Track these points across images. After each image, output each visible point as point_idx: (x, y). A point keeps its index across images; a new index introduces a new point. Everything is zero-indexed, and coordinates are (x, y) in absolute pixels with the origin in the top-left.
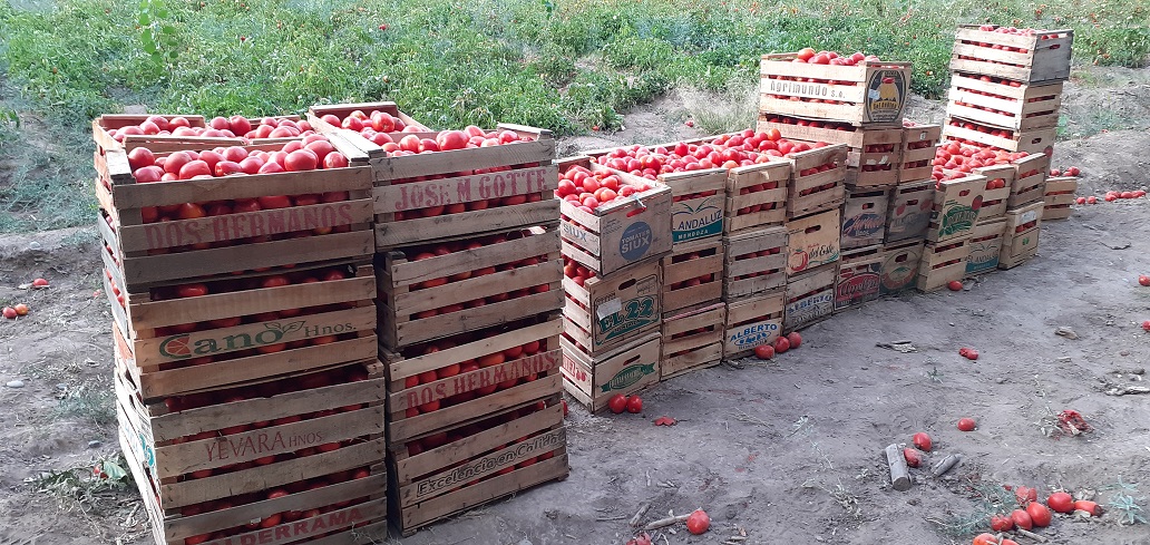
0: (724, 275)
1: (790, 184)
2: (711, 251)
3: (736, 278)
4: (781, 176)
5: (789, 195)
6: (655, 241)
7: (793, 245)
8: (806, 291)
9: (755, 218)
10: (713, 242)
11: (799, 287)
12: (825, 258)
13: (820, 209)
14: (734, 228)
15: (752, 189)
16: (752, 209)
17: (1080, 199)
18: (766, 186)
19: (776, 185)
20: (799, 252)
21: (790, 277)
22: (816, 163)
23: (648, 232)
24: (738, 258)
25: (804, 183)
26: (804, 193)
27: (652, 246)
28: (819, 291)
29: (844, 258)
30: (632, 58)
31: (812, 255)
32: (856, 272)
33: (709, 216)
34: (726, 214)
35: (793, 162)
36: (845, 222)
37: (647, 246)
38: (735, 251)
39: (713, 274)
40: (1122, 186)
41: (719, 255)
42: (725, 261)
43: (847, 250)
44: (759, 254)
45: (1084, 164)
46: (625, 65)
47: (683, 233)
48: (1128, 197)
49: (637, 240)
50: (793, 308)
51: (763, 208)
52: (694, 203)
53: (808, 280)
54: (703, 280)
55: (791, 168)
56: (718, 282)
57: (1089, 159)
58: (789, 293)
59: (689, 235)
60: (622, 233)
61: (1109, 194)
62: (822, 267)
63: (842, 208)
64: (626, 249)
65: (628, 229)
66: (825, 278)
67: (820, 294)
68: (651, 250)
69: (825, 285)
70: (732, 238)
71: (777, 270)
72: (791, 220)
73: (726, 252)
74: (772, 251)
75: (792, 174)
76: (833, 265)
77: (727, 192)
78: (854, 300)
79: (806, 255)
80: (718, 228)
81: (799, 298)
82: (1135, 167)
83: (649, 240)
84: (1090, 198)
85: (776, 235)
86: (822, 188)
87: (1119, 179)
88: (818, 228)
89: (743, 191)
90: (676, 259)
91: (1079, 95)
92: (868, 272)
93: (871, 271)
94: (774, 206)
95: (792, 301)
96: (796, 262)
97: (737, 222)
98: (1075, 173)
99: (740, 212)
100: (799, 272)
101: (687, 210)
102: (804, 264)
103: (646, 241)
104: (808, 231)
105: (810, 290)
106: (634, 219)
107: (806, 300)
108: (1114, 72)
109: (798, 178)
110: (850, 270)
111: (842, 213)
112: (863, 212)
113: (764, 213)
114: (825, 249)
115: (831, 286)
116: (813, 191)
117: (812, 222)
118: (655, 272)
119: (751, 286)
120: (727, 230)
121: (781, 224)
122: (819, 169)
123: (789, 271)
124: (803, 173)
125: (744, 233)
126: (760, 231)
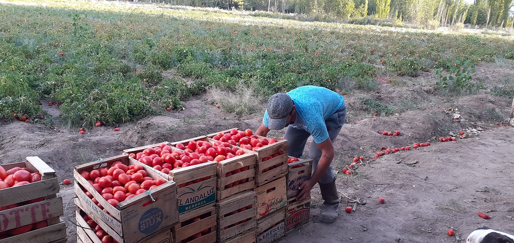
0: (217, 228)
1: (256, 166)
2: (209, 214)
3: (225, 228)
4: (250, 163)
5: (256, 173)
6: (166, 217)
7: (260, 201)
8: (269, 226)
9: (236, 189)
10: (210, 208)
11: (264, 225)
12: (279, 206)
13: (274, 178)
14: (223, 196)
15: (233, 172)
16: (234, 184)
17: (402, 148)
18: (242, 169)
19: (248, 168)
20: (263, 204)
21: (258, 220)
22: (270, 153)
23: (160, 213)
24: (226, 216)
25: (264, 165)
26: (265, 171)
27: (164, 221)
28: (276, 224)
29: (290, 202)
30: (191, 72)
31: (271, 205)
32: (297, 209)
33: (206, 192)
34: (217, 189)
35: (257, 154)
36: (289, 183)
37: (160, 223)
38: (223, 212)
39: (210, 229)
40: (419, 139)
41: (214, 216)
42: (218, 219)
43: (291, 198)
44: (239, 211)
45: (402, 129)
46: (188, 75)
47: (188, 206)
48: (423, 146)
49: (152, 220)
50: (262, 238)
51: (241, 182)
52: (195, 186)
53: (270, 220)
54: (203, 233)
55: (256, 157)
56: (214, 233)
57: (404, 126)
58: (259, 230)
59: (193, 206)
60: (139, 218)
61: (415, 145)
62: (277, 211)
63: (287, 176)
64: (143, 227)
65: (144, 215)
66: (280, 216)
67: (277, 226)
68: (163, 224)
69: (279, 220)
70: (222, 203)
71: (251, 219)
72: (258, 187)
73: (218, 213)
74: (247, 208)
75: (257, 161)
76: (284, 208)
77: (217, 176)
78: (296, 225)
79: (268, 206)
80: (213, 198)
81: (265, 231)
82: (424, 129)
83: (162, 218)
84: (407, 147)
85: (249, 198)
86: (275, 167)
87: (418, 136)
88: (274, 189)
89: (228, 174)
90: (184, 224)
91: (394, 91)
92: (303, 208)
93: (305, 207)
94: (247, 180)
95: (261, 234)
96: (262, 210)
97: (224, 193)
98: (398, 134)
99: (226, 187)
100: (264, 216)
101: (191, 191)
102: (267, 211)
103: (159, 219)
104: (268, 191)
105: (271, 225)
106: (148, 207)
107: (269, 231)
108: (406, 79)
109: (260, 163)
110: (294, 209)
111: (287, 178)
112: (298, 176)
113: (241, 185)
114: (278, 200)
115: (283, 221)
116: (270, 168)
117: (271, 186)
118: (168, 237)
119: (235, 231)
120: (218, 199)
121: (252, 190)
122: (273, 156)
123: (258, 217)
124: (263, 160)
125: (229, 199)
126: (239, 197)
